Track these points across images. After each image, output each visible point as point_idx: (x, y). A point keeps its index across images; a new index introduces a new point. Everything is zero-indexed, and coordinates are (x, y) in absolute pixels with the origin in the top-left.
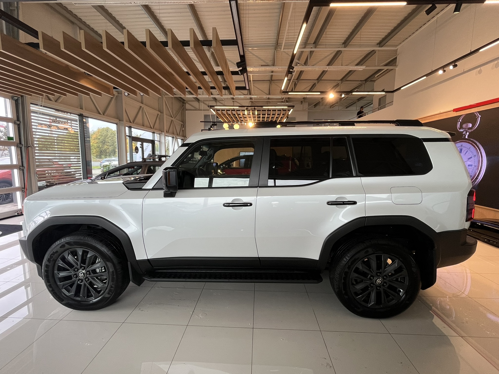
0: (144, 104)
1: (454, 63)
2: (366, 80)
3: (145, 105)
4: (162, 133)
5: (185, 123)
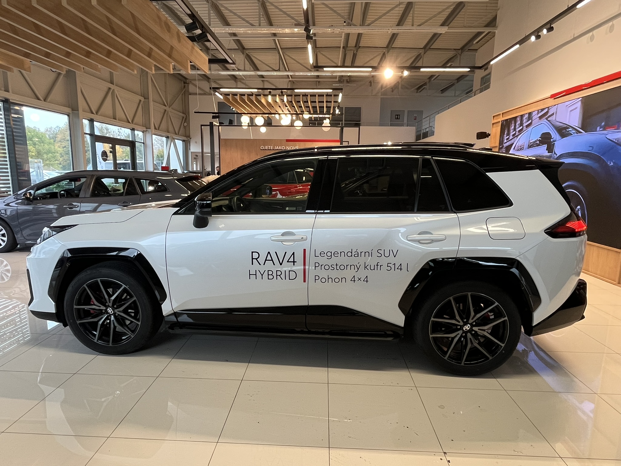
0: (115, 84)
1: (548, 26)
2: (463, 49)
4: (147, 131)
5: (187, 116)
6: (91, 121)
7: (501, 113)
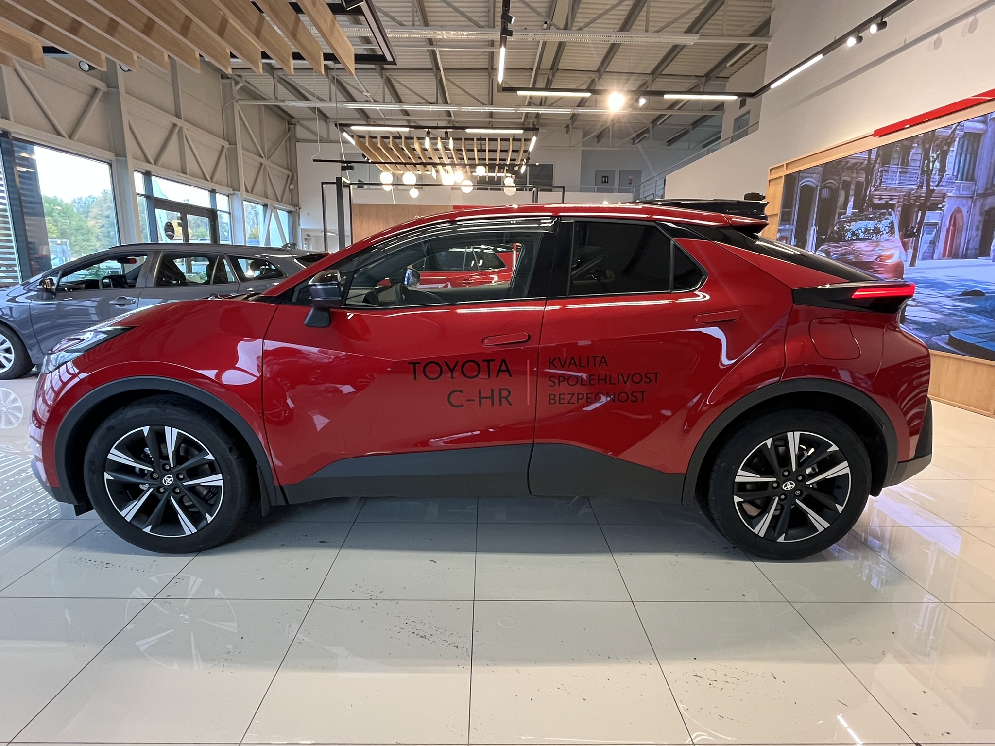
0: (183, 119)
1: (880, 19)
2: (707, 76)
3: (185, 120)
4: (234, 194)
5: (295, 174)
6: (147, 175)
7: (785, 163)
